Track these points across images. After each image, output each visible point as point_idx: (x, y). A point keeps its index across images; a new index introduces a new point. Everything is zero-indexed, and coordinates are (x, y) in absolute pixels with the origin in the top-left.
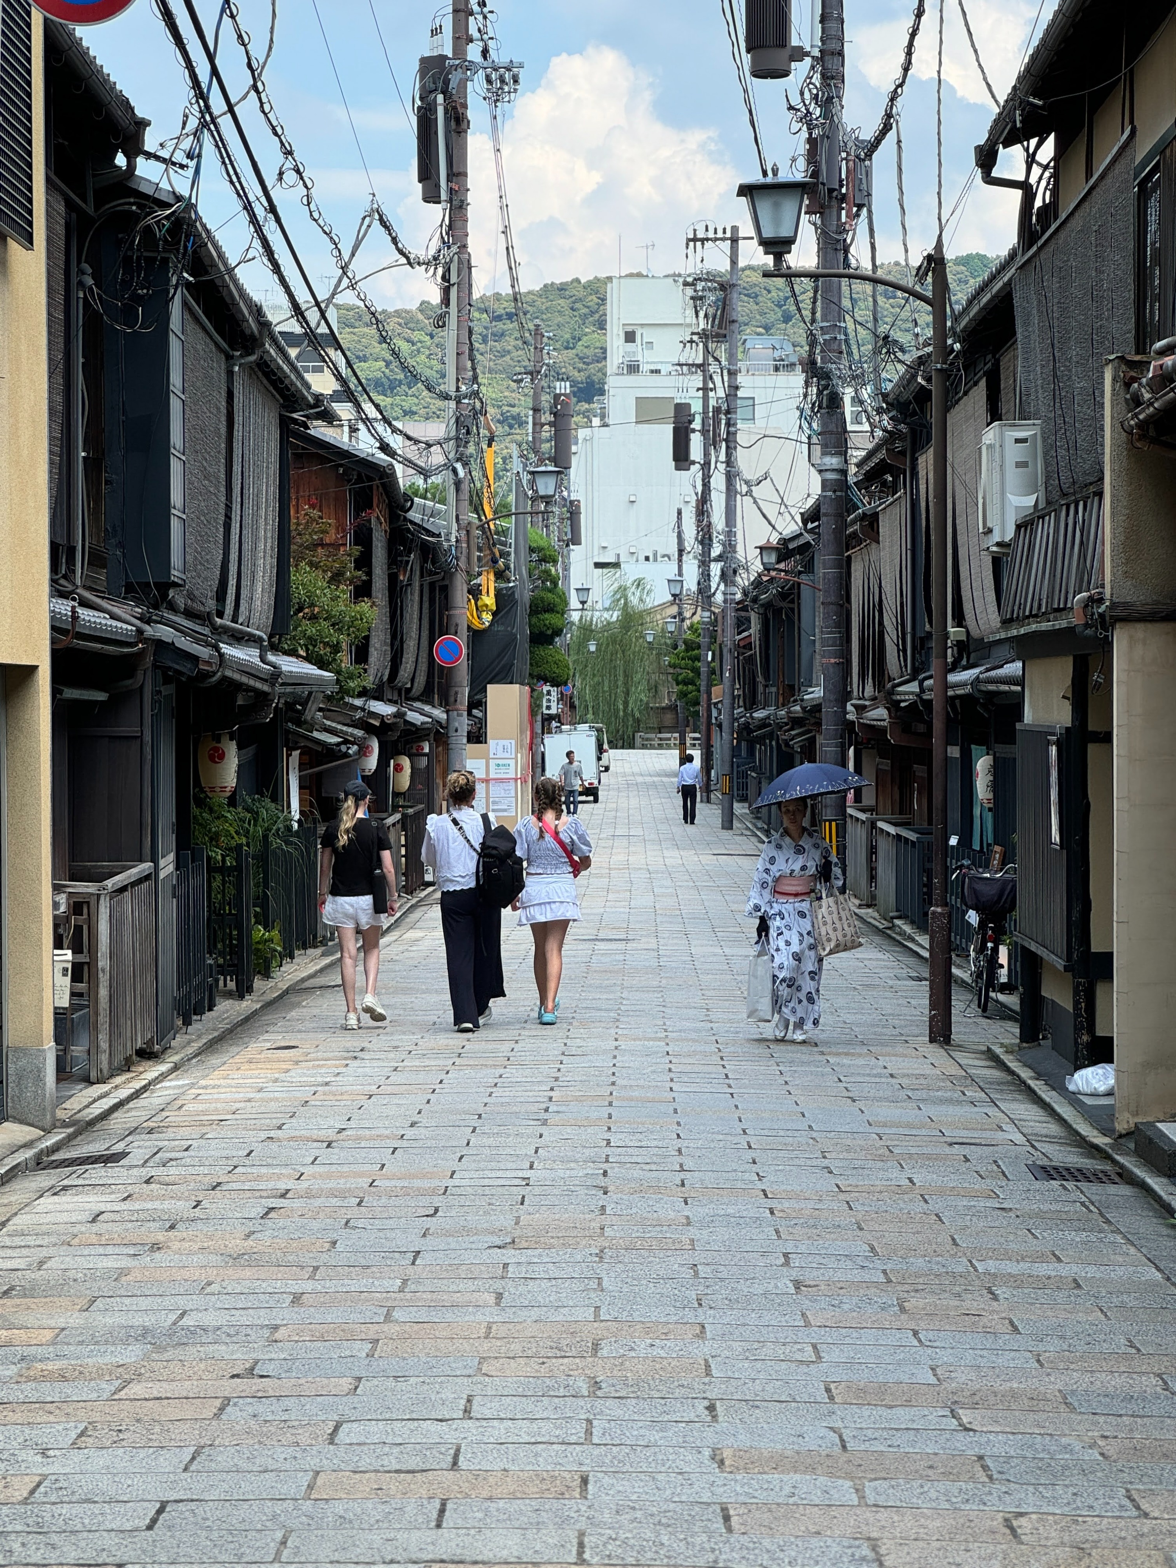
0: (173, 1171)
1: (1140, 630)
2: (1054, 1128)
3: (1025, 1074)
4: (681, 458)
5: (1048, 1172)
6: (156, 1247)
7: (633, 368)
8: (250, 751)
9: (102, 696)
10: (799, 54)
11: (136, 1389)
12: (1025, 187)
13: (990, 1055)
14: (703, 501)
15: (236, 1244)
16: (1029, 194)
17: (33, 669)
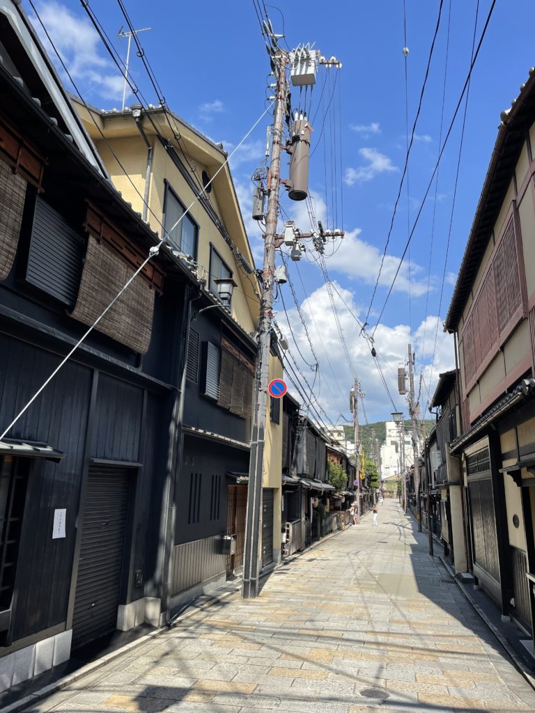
0: (297, 572)
1: (454, 486)
2: (446, 572)
3: (444, 562)
4: (397, 451)
5: (443, 581)
6: (289, 586)
7: (390, 436)
8: (321, 500)
9: (292, 492)
10: (407, 391)
11: (277, 612)
12: (437, 413)
13: (440, 558)
14: (401, 458)
15: (301, 586)
16: (437, 415)
17: (278, 489)
